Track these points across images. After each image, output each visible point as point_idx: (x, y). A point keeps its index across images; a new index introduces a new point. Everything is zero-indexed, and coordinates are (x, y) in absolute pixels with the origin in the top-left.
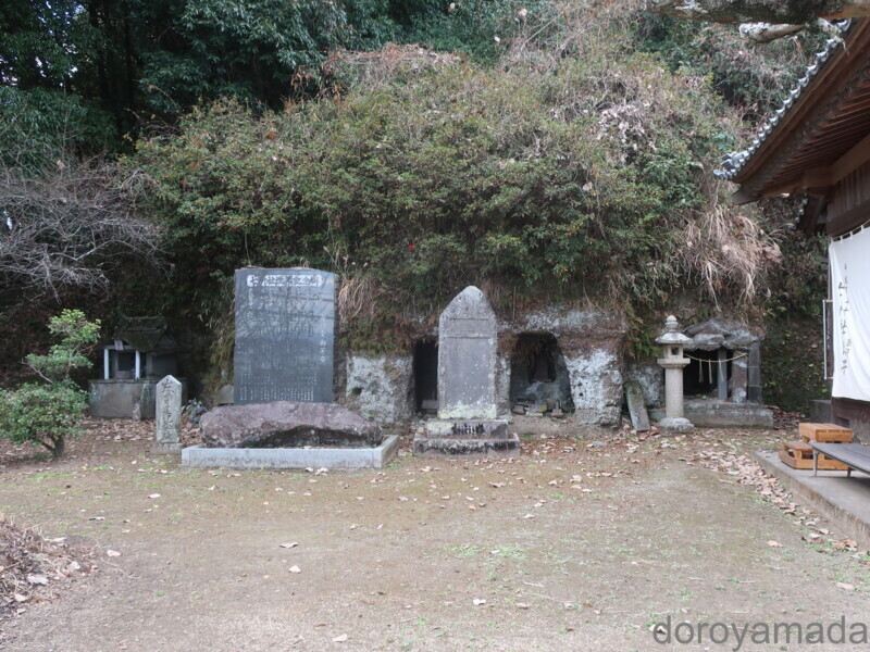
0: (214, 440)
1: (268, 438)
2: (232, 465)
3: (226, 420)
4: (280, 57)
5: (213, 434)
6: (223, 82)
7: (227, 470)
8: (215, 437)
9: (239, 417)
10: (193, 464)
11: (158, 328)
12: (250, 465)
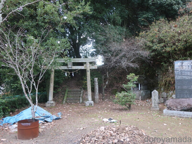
0: (172, 108)
1: (189, 109)
2: (179, 116)
3: (175, 103)
4: (173, 8)
5: (171, 106)
6: (158, 16)
7: (177, 117)
8: (172, 107)
9: (179, 102)
10: (167, 115)
11: (143, 78)
12: (184, 116)
